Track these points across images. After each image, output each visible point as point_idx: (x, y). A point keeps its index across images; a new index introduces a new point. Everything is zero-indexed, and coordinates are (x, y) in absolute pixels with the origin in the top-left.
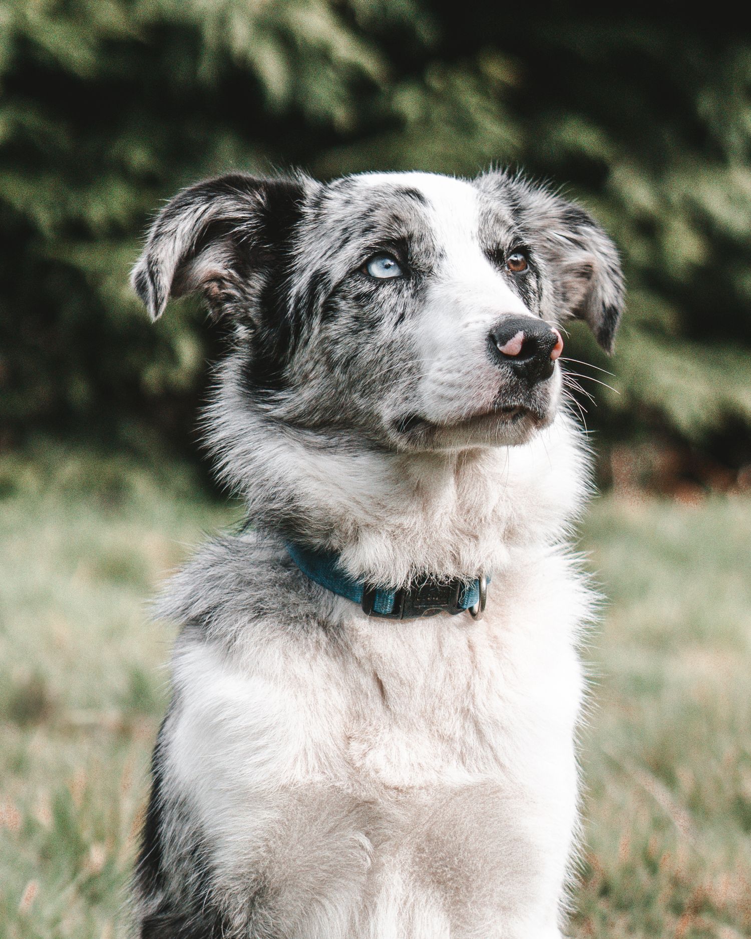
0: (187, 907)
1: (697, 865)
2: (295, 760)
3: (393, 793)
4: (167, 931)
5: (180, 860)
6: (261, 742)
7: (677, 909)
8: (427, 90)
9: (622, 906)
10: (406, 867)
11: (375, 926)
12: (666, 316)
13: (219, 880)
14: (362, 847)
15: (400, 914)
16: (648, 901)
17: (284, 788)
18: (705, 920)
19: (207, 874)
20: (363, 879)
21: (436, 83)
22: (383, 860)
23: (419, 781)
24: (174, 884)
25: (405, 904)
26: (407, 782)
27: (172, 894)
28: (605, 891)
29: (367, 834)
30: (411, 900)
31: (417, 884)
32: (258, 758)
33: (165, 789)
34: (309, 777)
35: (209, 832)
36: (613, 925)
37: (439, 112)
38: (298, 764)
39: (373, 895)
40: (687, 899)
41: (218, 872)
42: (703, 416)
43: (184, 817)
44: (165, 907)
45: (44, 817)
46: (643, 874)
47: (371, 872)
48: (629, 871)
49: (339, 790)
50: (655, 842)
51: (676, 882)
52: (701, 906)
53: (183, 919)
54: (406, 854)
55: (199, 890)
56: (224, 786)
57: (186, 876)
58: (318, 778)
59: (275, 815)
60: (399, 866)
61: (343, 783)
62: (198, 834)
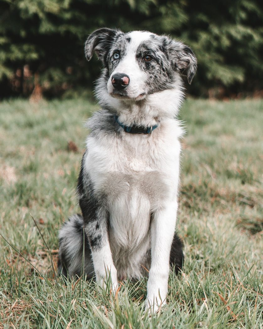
0: (89, 197)
1: (216, 186)
2: (112, 166)
3: (135, 172)
4: (85, 203)
5: (87, 187)
6: (102, 162)
7: (212, 196)
8: (167, 7)
9: (199, 195)
10: (139, 189)
11: (132, 203)
12: (221, 58)
13: (95, 192)
14: (127, 185)
15: (137, 200)
16: (205, 194)
17: (108, 172)
18: (218, 198)
19: (93, 191)
20: (128, 193)
21: (169, 5)
22: (133, 187)
23: (141, 170)
24: (86, 193)
25: (138, 198)
26: (138, 170)
27: (86, 194)
28: (195, 192)
29: (129, 182)
30: (140, 197)
31: (141, 193)
32: (102, 165)
33: (84, 171)
34: (114, 170)
35: (93, 182)
36: (197, 199)
37: (169, 12)
38: (112, 167)
39: (130, 196)
40: (214, 194)
41: (95, 191)
42: (229, 81)
43: (88, 178)
44: (84, 197)
45: (69, 173)
46: (204, 188)
47: (130, 191)
48: (201, 187)
49: (122, 173)
50: (207, 180)
51: (211, 190)
52: (217, 195)
53: (88, 200)
54: (138, 186)
55: (91, 194)
56: (95, 171)
57: (88, 191)
58: (117, 170)
59: (106, 178)
60: (136, 189)
61: (124, 171)
62: (90, 182)
